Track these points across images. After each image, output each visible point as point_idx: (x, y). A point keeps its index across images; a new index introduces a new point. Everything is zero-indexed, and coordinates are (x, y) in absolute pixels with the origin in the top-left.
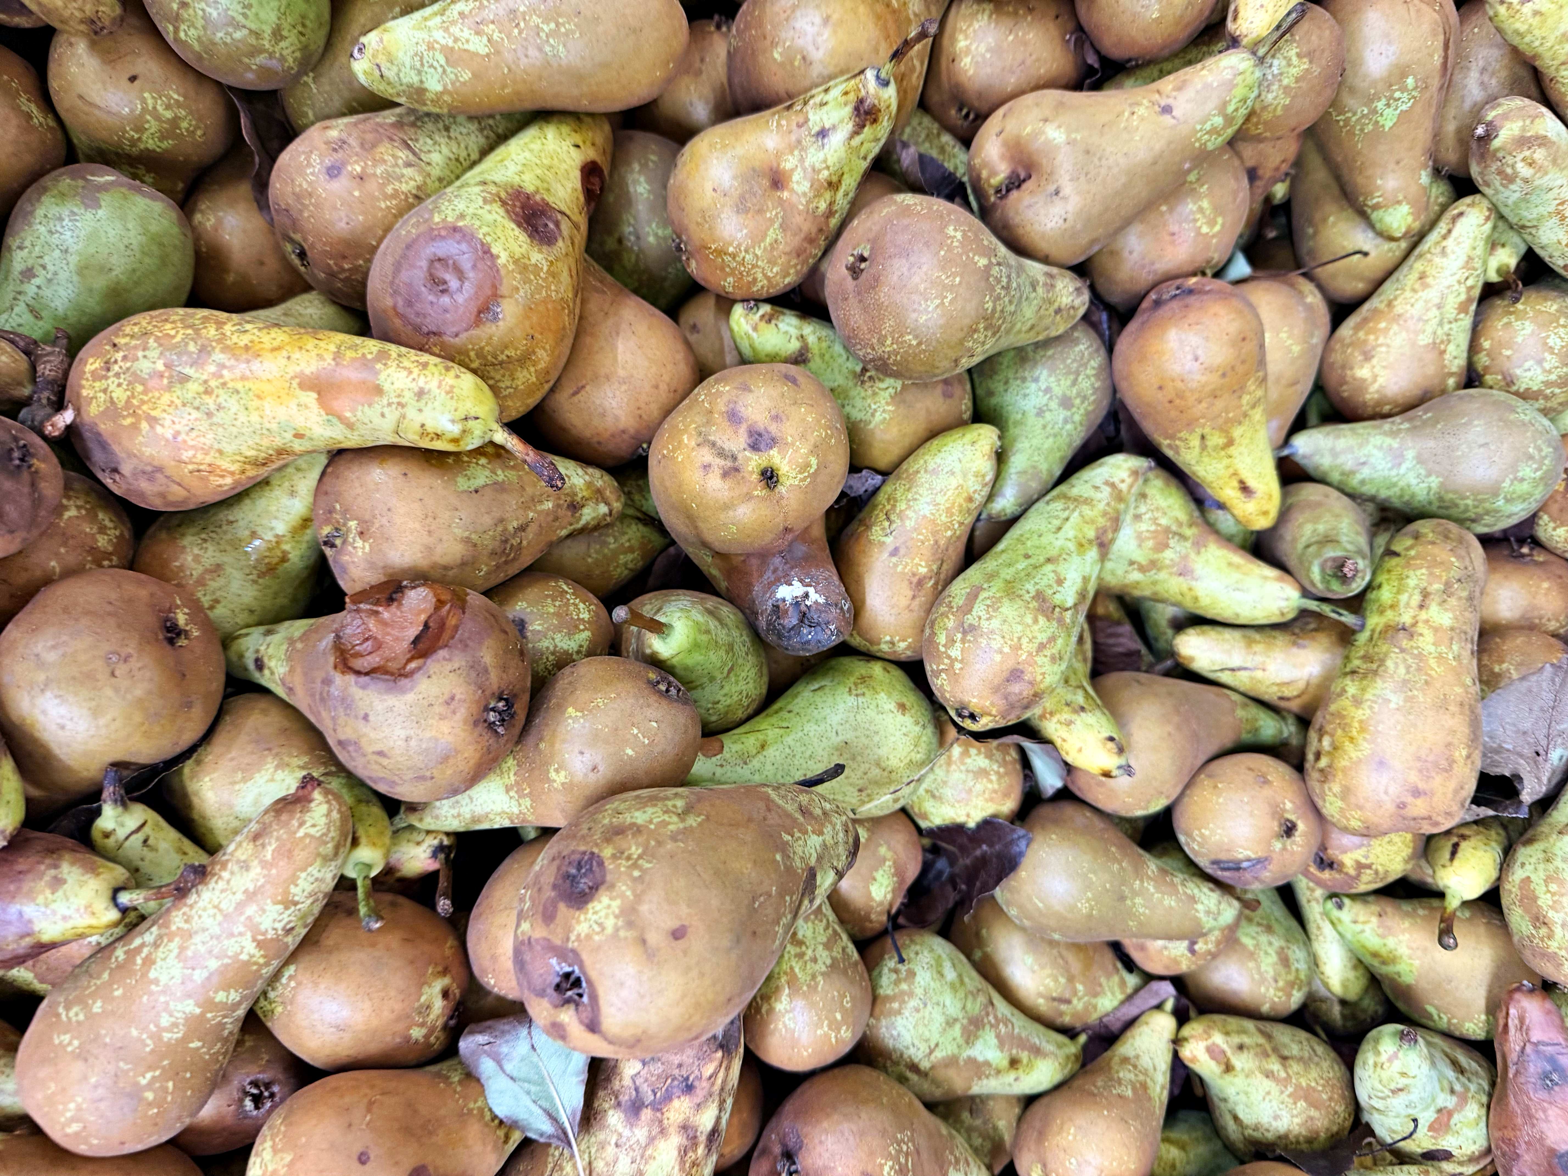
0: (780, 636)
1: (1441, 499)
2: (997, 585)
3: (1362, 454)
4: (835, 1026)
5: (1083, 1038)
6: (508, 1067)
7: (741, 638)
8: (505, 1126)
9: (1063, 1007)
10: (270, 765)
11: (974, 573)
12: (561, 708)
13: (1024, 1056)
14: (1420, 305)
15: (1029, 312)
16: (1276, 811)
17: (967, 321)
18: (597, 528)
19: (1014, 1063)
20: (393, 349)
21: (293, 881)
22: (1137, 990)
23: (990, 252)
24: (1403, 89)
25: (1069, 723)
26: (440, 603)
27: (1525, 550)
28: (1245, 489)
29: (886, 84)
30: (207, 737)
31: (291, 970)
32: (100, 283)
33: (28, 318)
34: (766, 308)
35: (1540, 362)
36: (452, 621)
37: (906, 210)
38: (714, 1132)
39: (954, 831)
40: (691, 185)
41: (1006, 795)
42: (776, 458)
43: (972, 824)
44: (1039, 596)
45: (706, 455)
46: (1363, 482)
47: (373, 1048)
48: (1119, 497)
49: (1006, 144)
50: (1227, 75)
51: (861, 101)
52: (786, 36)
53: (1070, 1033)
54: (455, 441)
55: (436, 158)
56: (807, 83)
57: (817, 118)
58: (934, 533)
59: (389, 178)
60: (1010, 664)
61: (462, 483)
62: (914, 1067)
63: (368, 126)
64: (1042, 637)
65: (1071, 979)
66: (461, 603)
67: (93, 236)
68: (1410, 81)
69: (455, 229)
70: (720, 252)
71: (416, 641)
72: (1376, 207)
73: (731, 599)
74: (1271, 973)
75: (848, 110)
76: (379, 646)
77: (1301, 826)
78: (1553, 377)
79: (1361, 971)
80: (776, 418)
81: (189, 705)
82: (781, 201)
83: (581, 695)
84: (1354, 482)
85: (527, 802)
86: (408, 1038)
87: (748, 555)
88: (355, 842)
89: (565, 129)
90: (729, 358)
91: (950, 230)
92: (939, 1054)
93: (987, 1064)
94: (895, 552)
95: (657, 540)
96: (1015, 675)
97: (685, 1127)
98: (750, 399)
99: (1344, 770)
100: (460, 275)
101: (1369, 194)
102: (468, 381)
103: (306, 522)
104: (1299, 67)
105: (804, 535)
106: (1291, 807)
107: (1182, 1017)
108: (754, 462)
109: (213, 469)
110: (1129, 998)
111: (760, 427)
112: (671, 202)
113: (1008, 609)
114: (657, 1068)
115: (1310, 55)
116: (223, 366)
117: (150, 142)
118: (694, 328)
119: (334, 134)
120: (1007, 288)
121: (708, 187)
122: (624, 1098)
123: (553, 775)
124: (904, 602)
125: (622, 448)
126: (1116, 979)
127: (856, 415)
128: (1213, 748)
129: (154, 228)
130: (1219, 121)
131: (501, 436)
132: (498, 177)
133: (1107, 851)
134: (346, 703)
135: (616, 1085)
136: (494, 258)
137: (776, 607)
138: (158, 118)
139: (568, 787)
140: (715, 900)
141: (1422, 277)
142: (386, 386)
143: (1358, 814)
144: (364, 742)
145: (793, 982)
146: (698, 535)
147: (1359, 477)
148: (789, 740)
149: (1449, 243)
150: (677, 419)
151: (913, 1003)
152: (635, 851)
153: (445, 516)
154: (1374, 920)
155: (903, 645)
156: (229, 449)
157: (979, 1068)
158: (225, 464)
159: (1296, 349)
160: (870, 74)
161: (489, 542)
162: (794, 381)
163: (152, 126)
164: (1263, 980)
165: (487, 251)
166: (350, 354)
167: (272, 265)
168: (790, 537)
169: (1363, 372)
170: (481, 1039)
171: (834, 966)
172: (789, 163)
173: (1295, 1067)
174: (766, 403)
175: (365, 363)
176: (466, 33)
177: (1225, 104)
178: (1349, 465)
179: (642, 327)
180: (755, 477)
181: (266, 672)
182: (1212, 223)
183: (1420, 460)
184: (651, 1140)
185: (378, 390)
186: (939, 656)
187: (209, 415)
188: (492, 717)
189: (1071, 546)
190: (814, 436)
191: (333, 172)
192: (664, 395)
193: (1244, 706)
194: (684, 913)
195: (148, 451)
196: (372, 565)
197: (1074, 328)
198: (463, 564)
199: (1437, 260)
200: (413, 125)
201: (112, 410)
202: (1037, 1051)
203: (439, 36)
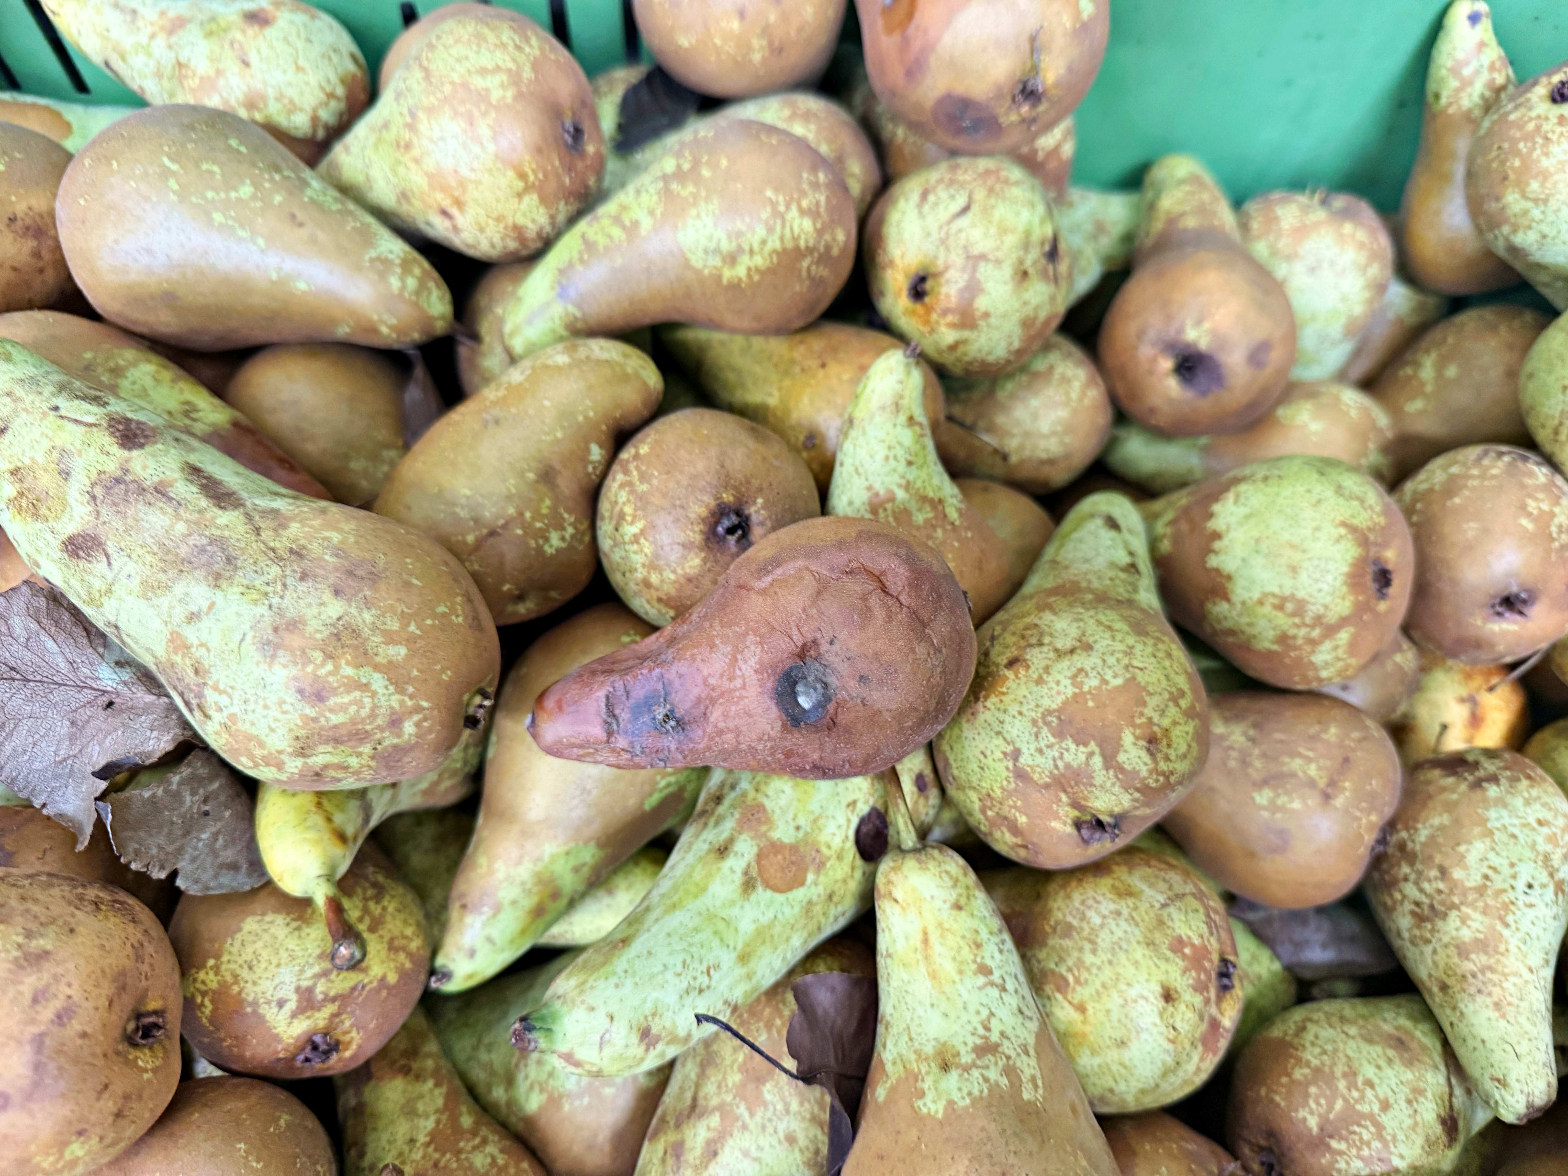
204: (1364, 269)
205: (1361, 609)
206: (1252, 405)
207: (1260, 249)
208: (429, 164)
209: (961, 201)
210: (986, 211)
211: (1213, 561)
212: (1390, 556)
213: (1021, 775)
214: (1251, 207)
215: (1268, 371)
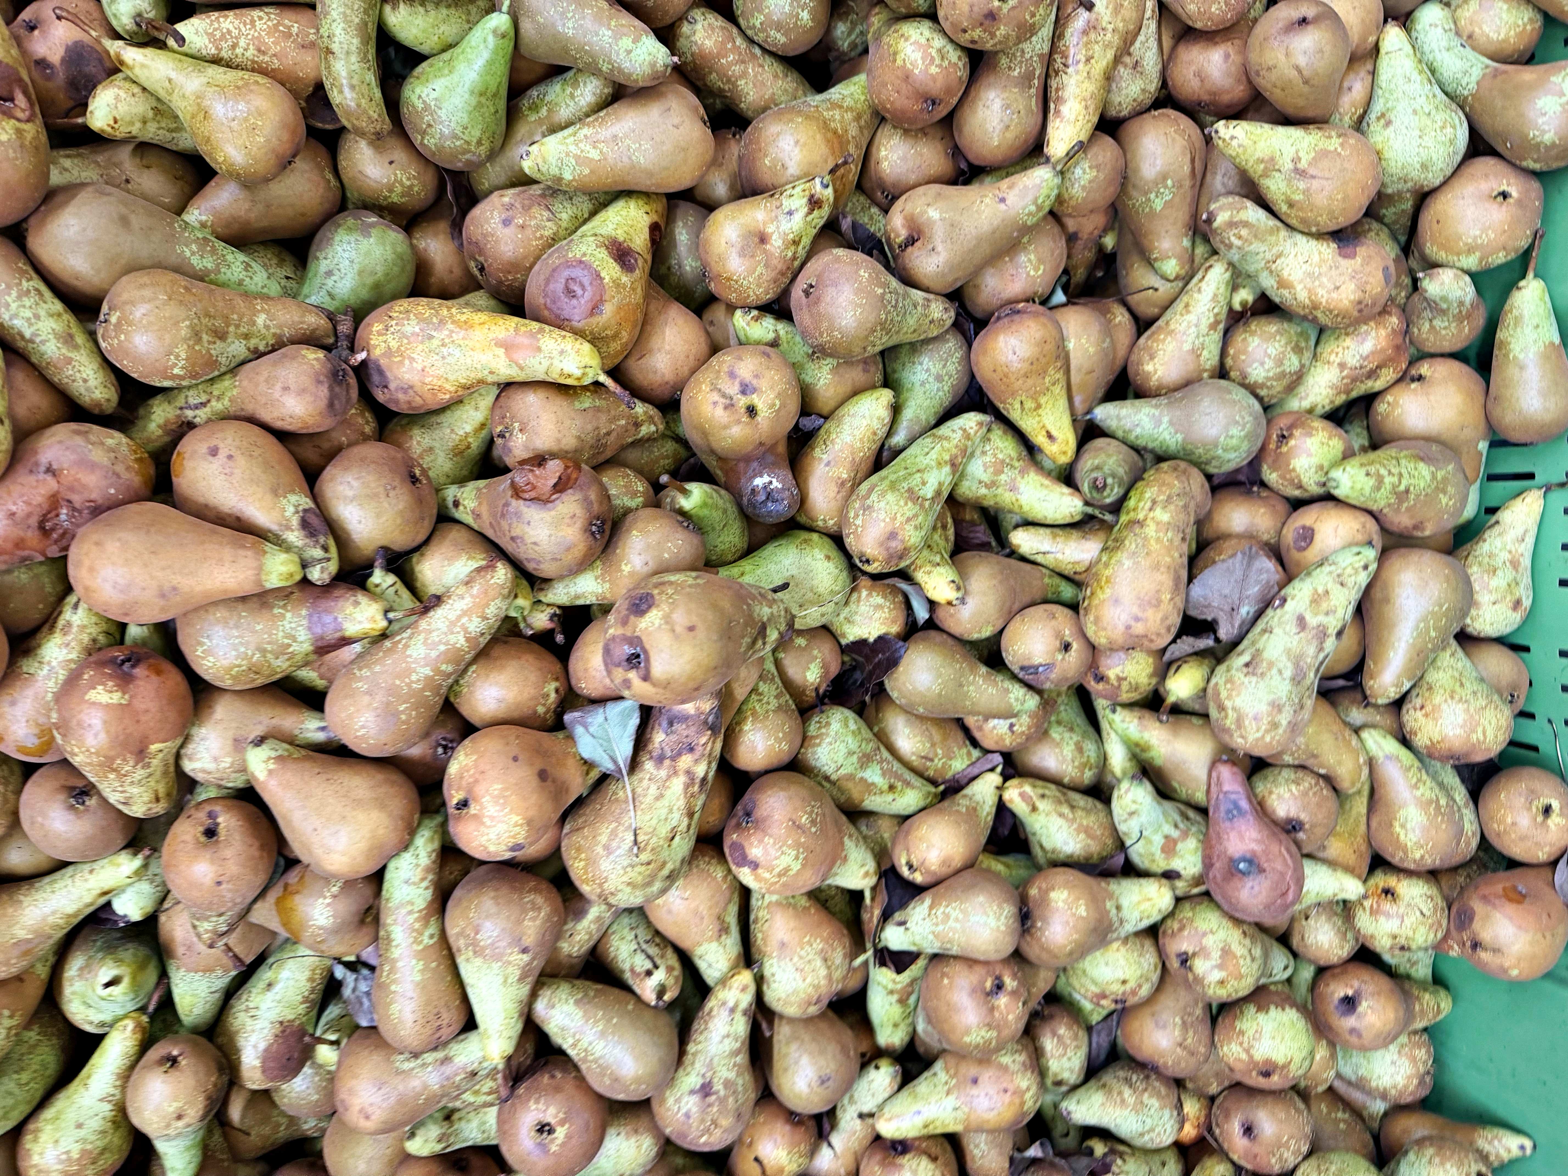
0: (755, 507)
1: (1184, 449)
2: (886, 483)
3: (1136, 419)
4: (779, 741)
5: (942, 788)
6: (591, 729)
7: (732, 510)
8: (588, 765)
9: (928, 764)
10: (464, 558)
11: (875, 478)
12: (629, 531)
13: (899, 785)
14: (1185, 324)
15: (911, 321)
16: (1058, 635)
17: (869, 325)
18: (649, 440)
19: (892, 788)
20: (547, 328)
21: (487, 605)
22: (978, 759)
23: (886, 285)
24: (1166, 187)
25: (929, 573)
26: (567, 467)
27: (1255, 489)
28: (1050, 436)
29: (827, 186)
30: (427, 542)
31: (474, 667)
32: (369, 281)
33: (327, 298)
34: (755, 313)
35: (1262, 364)
36: (574, 476)
37: (838, 259)
38: (704, 780)
39: (861, 644)
40: (713, 238)
41: (894, 622)
42: (757, 400)
43: (871, 640)
44: (910, 490)
45: (715, 397)
46: (1137, 437)
47: (516, 714)
48: (968, 437)
49: (905, 218)
50: (1038, 181)
51: (812, 196)
52: (773, 151)
53: (934, 782)
54: (579, 379)
55: (564, 216)
56: (783, 180)
57: (788, 203)
58: (852, 454)
59: (538, 227)
60: (889, 528)
61: (577, 405)
62: (827, 778)
63: (526, 195)
64: (909, 514)
65: (933, 745)
66: (578, 468)
67: (368, 253)
68: (1169, 182)
69: (581, 262)
70: (729, 279)
71: (555, 485)
72: (1156, 259)
73: (727, 489)
74: (1070, 756)
75: (805, 200)
76: (534, 488)
77: (1075, 646)
78: (1271, 374)
79: (1134, 763)
80: (756, 376)
81: (423, 519)
82: (765, 251)
83: (640, 525)
84: (1132, 437)
85: (607, 585)
86: (535, 712)
87: (739, 460)
88: (516, 596)
89: (641, 203)
90: (733, 341)
91: (862, 272)
92: (842, 772)
93: (873, 784)
94: (828, 464)
95: (683, 453)
96: (892, 535)
97: (688, 772)
98: (742, 364)
99: (1096, 606)
100: (583, 288)
101: (1151, 252)
102: (587, 347)
103: (483, 425)
104: (1090, 174)
105: (772, 449)
106: (1068, 634)
107: (1006, 777)
108: (743, 402)
109: (441, 389)
110: (973, 764)
111: (747, 381)
112: (701, 249)
113: (890, 497)
114: (674, 738)
115: (1098, 167)
116: (452, 332)
117: (395, 199)
118: (712, 323)
119: (506, 200)
120: (895, 307)
121: (723, 241)
122: (654, 754)
123: (623, 567)
124: (833, 495)
125: (664, 393)
126: (965, 751)
127: (808, 379)
128: (1027, 599)
129: (399, 250)
130: (1033, 208)
131: (603, 378)
132: (603, 231)
133: (953, 657)
134: (518, 515)
135: (650, 747)
136: (602, 279)
137: (753, 490)
138: (402, 184)
139: (631, 574)
140: (710, 616)
141: (1187, 306)
142: (543, 348)
143: (1103, 633)
144: (526, 537)
145: (754, 714)
146: (709, 446)
147: (1134, 434)
148: (758, 572)
149: (1203, 285)
150: (699, 375)
151: (828, 740)
152: (670, 591)
153: (568, 423)
154: (1136, 721)
155: (831, 522)
156: (452, 378)
157: (869, 787)
158: (448, 386)
159: (1092, 350)
160: (818, 181)
161: (590, 440)
162: (768, 356)
163: (398, 189)
164: (1064, 760)
165: (598, 275)
166: (523, 329)
167: (458, 272)
168: (763, 449)
169: (1149, 367)
170: (576, 714)
171: (779, 708)
172: (770, 229)
173: (1079, 813)
174: (751, 367)
175: (532, 335)
176: (588, 148)
177: (1036, 199)
178: (1128, 426)
179: (680, 321)
180: (743, 410)
181: (461, 508)
182: (1036, 269)
183: (1171, 423)
184: (669, 777)
185: (539, 349)
186: (850, 524)
187: (443, 358)
188: (594, 528)
189: (933, 463)
190: (778, 388)
191: (506, 223)
192: (692, 362)
193: (1050, 577)
194: (694, 620)
195: (407, 376)
196: (526, 448)
197: (947, 332)
198: (576, 451)
199: (1196, 295)
200: (552, 195)
201: (389, 353)
202: (908, 784)
203: (572, 148)
204: (1395, 1087)
205: (1256, 1064)
206: (1330, 1028)
207: (1403, 1039)
208: (1444, 707)
209: (1427, 913)
210: (1422, 923)
211: (1272, 1007)
212: (1275, 1078)
213: (1204, 934)
214: (1425, 1037)
215: (1348, 1037)
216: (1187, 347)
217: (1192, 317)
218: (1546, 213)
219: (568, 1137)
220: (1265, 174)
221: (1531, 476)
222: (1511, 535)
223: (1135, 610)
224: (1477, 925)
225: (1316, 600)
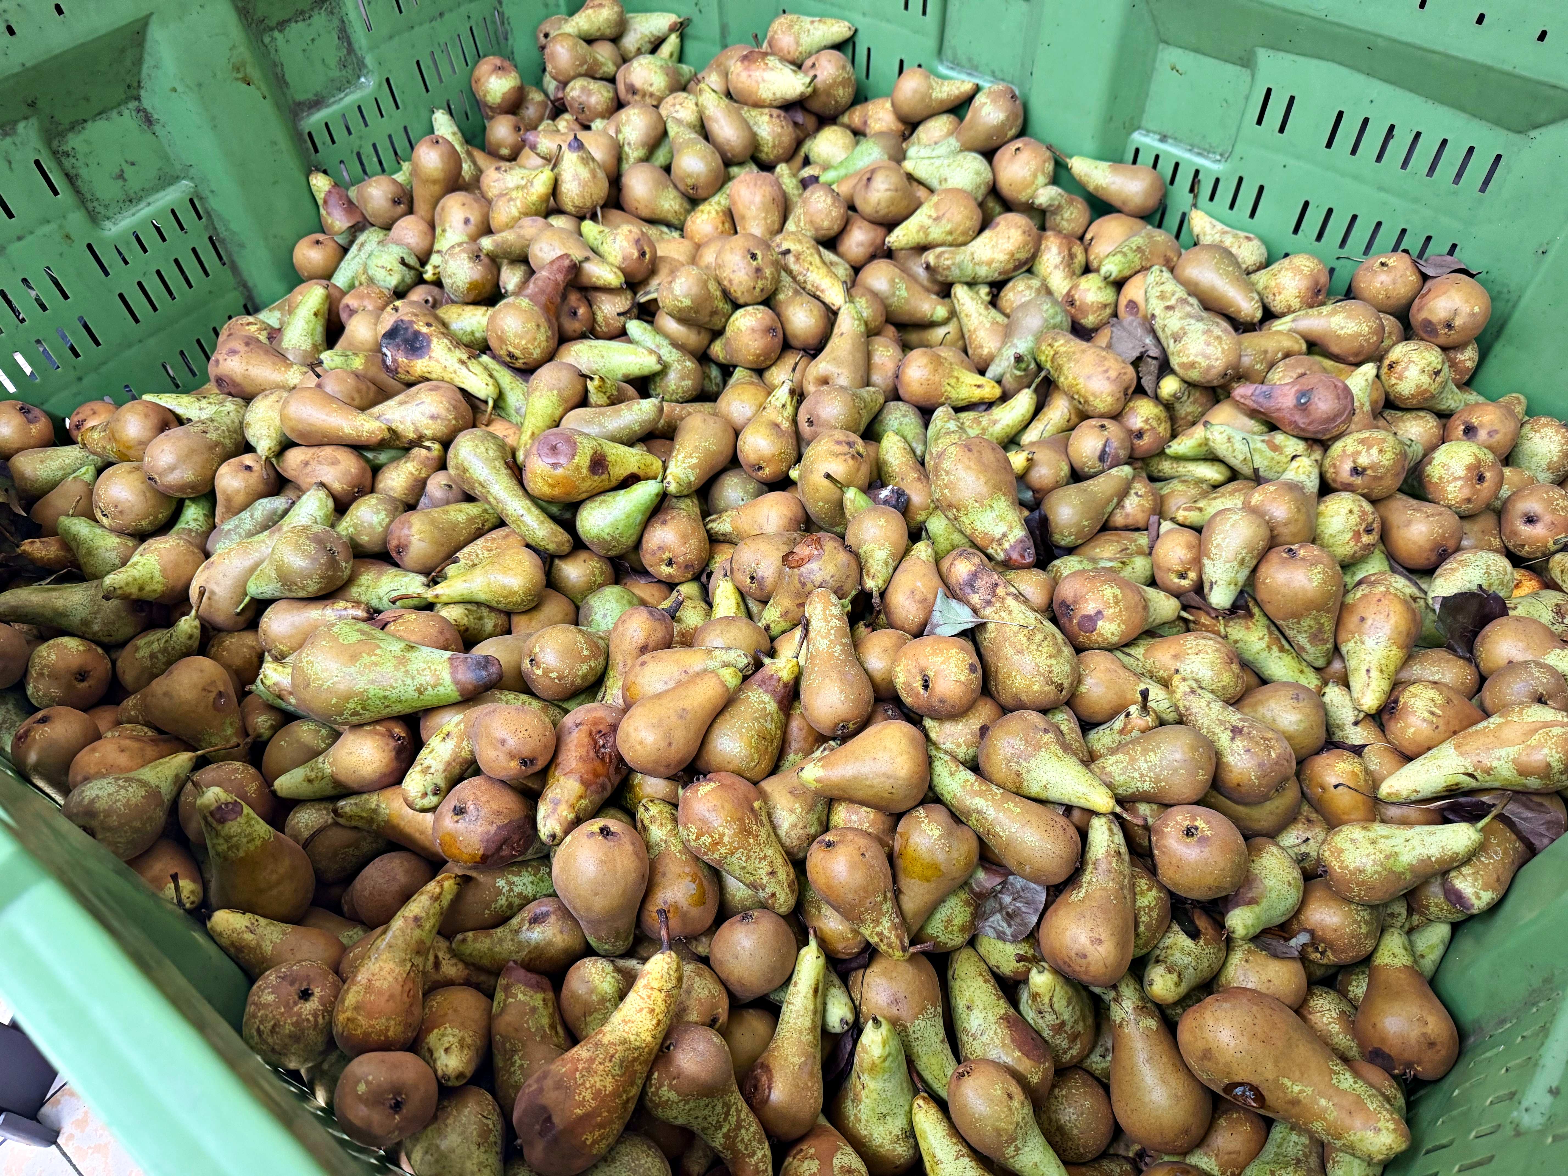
14: (975, 322)
24: (899, 285)
122: (983, 604)
128: (1063, 445)
149: (963, 304)
199: (965, 311)
210: (1421, 352)
216: (988, 325)
217: (975, 315)
218: (1040, 140)
219: (1207, 822)
220: (927, 235)
221: (1184, 215)
222: (1208, 229)
223: (1100, 369)
224: (1434, 319)
225: (1162, 296)
